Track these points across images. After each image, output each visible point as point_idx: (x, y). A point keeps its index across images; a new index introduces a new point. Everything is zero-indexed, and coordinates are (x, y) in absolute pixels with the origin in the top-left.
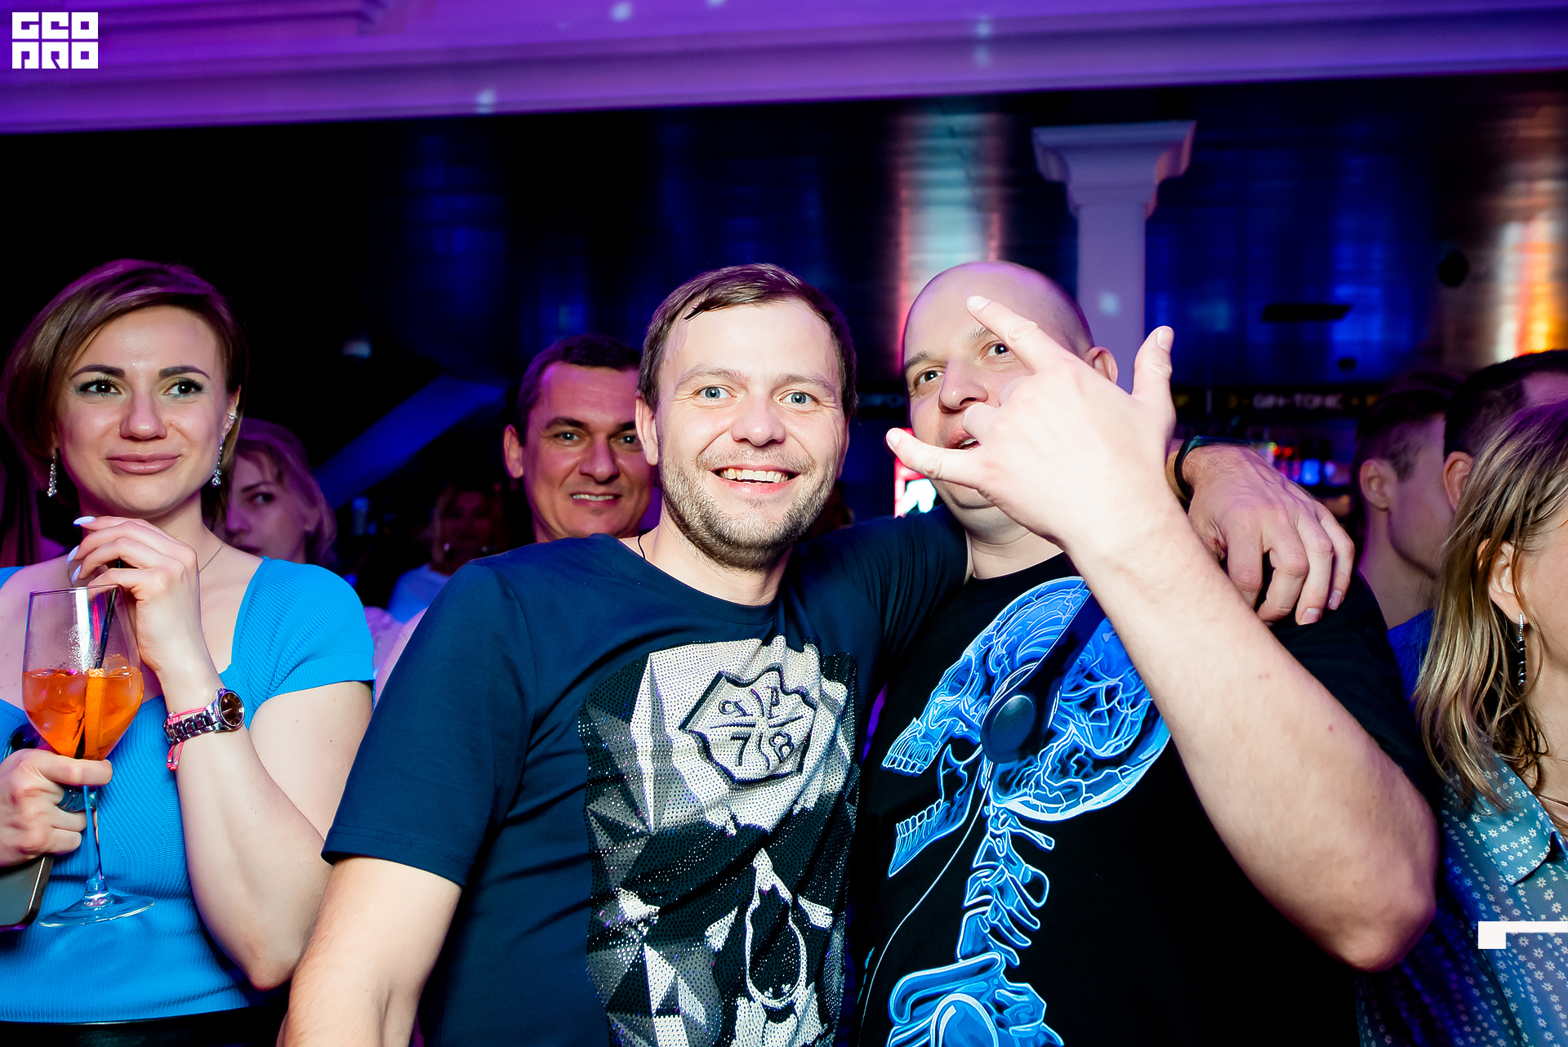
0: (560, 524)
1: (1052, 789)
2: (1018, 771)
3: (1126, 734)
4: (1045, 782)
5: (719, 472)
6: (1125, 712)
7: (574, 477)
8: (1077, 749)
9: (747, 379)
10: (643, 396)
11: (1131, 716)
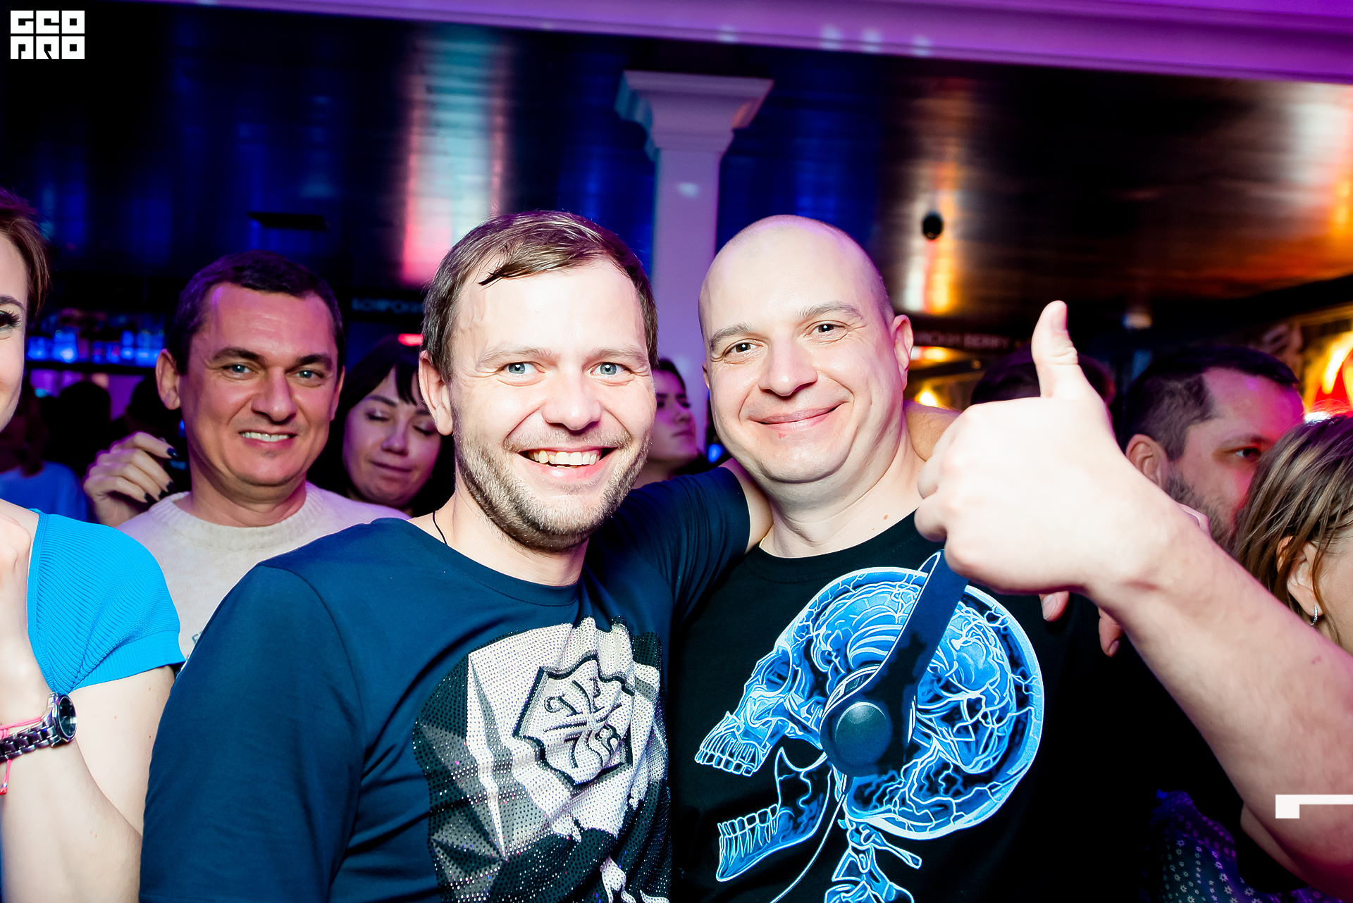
0: (228, 466)
1: (919, 807)
2: (878, 786)
3: (994, 751)
4: (911, 799)
5: (527, 454)
6: (990, 726)
7: (245, 414)
8: (946, 766)
9: (558, 356)
10: (431, 360)
11: (998, 731)
